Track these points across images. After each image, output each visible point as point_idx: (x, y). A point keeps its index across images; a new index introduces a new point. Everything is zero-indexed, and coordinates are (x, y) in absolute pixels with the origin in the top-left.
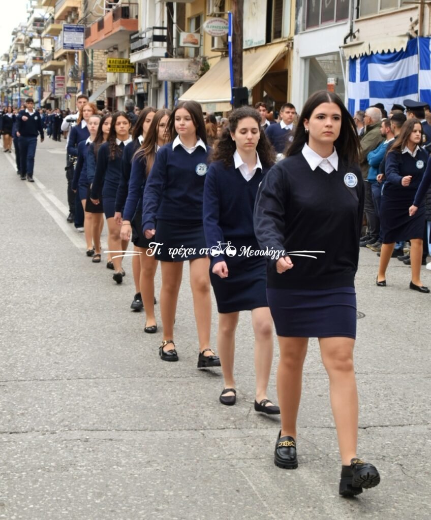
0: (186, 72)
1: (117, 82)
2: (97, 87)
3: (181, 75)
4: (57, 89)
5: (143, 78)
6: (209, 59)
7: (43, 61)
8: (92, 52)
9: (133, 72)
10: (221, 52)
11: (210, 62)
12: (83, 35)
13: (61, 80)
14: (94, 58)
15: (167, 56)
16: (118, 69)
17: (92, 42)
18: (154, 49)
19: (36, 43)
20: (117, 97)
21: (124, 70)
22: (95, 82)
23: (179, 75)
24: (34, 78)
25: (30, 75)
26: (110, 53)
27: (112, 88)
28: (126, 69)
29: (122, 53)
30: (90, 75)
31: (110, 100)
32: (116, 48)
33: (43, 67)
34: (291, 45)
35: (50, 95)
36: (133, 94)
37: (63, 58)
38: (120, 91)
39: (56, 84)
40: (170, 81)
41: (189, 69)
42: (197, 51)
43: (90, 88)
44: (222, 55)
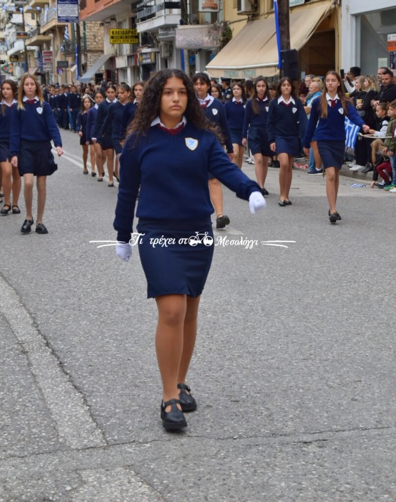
0: (206, 39)
1: (116, 53)
2: (91, 60)
3: (200, 42)
4: (45, 64)
5: (149, 47)
6: (230, 23)
7: (27, 37)
8: (84, 24)
9: (137, 42)
10: (247, 15)
11: (231, 27)
12: (77, 7)
13: (48, 54)
14: (87, 30)
15: (182, 23)
16: (122, 40)
17: (88, 14)
18: (167, 16)
19: (17, 18)
20: (118, 69)
21: (128, 41)
22: (89, 55)
23: (198, 42)
24: (16, 54)
25: (11, 52)
26: (106, 24)
27: (112, 60)
28: (130, 40)
29: (120, 24)
30: (82, 49)
31: (108, 72)
32: (113, 19)
33: (28, 42)
34: (339, 3)
35: (37, 70)
36: (138, 64)
37: (51, 32)
38: (121, 63)
39: (44, 59)
40: (185, 49)
41: (210, 36)
42: (214, 16)
43: (83, 61)
44: (249, 18)
